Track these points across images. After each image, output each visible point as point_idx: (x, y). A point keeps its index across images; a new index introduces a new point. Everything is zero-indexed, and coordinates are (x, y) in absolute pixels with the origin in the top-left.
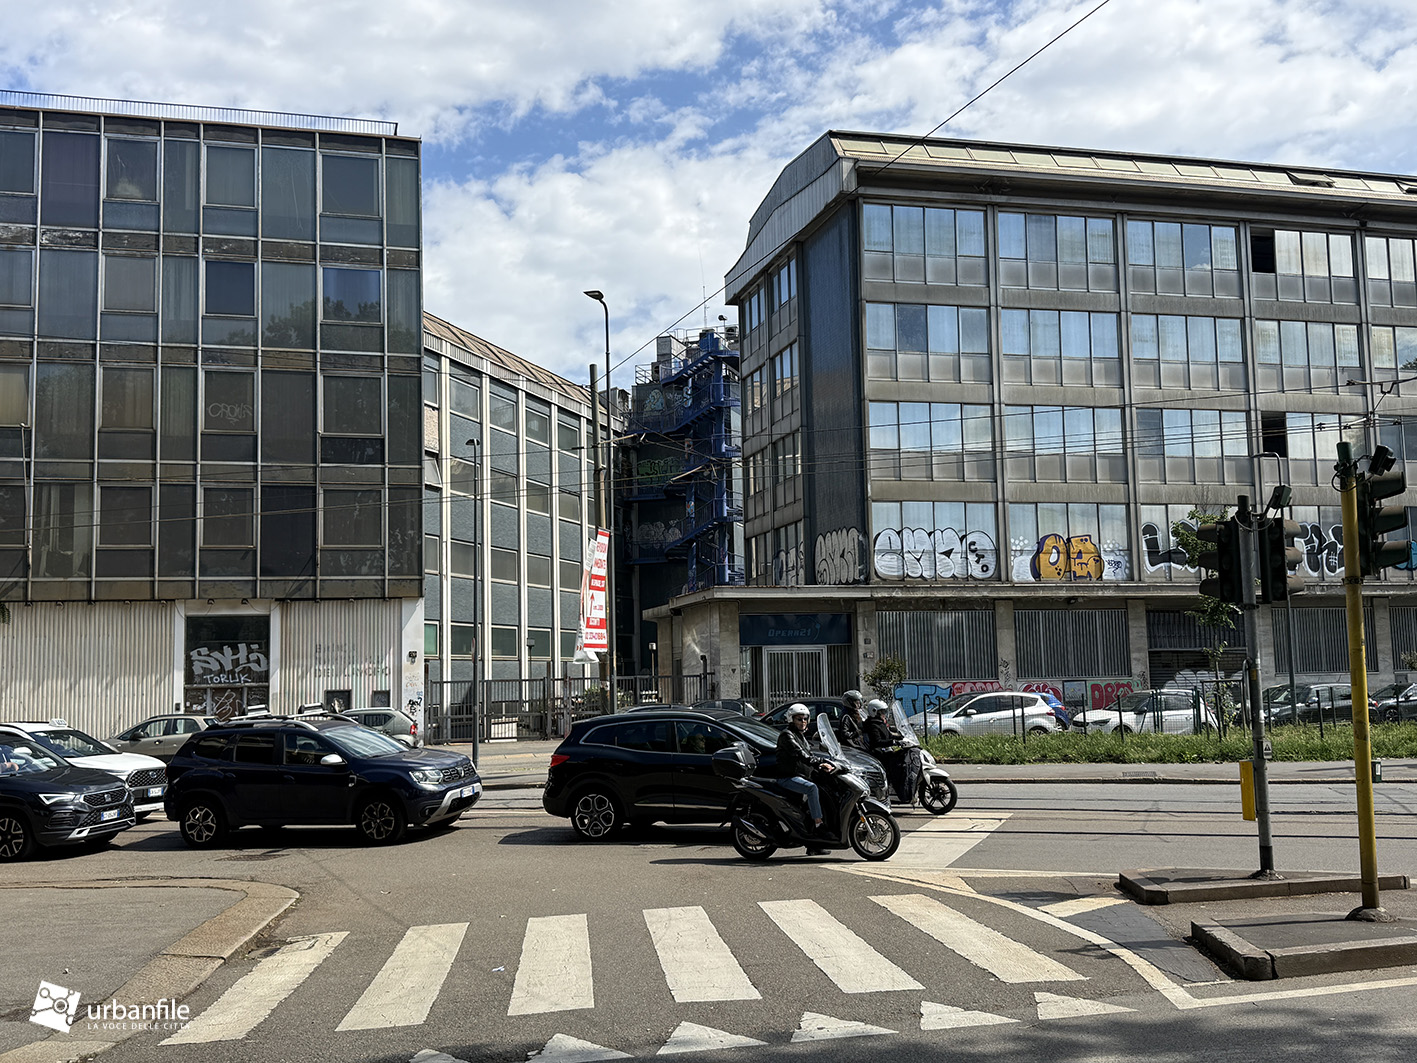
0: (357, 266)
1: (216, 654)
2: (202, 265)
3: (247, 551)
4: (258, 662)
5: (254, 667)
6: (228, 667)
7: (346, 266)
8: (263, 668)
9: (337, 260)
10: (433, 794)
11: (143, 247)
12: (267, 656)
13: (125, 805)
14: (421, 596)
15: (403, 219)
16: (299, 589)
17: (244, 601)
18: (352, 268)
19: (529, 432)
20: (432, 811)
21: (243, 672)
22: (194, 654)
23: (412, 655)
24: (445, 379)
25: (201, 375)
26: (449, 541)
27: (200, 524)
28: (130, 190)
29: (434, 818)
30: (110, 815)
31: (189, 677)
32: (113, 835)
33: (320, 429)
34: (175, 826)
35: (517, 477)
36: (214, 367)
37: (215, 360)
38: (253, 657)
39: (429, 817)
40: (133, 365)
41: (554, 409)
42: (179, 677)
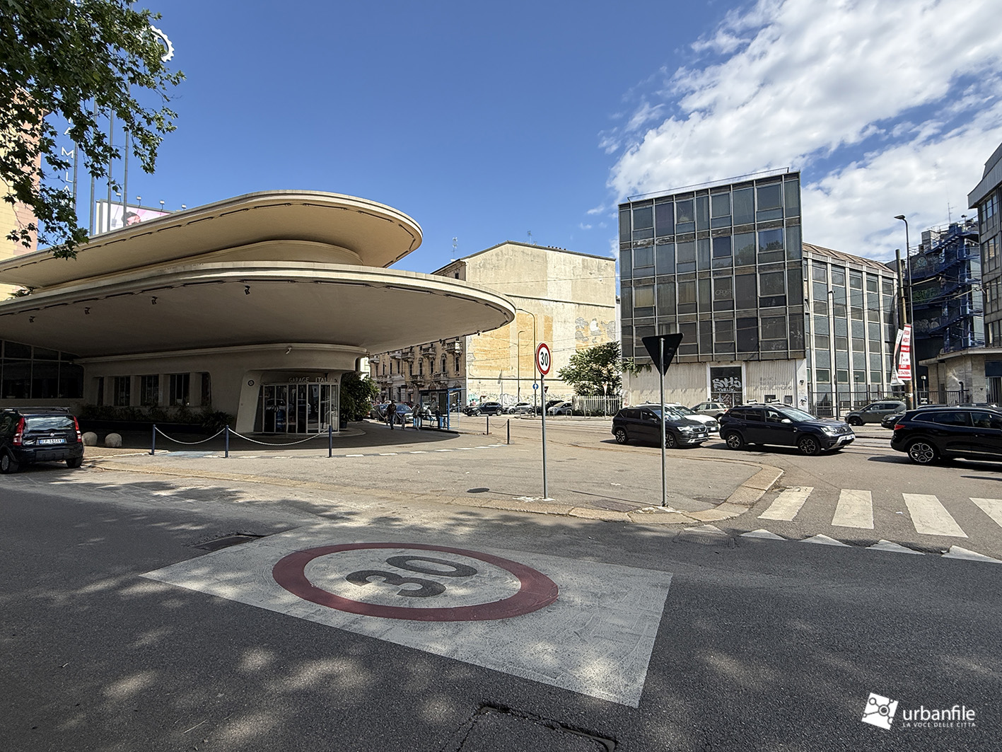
0: (773, 229)
1: (722, 381)
2: (711, 240)
3: (732, 343)
4: (737, 384)
5: (736, 386)
6: (727, 386)
7: (768, 229)
8: (740, 386)
9: (764, 228)
10: (832, 438)
11: (690, 238)
12: (741, 382)
13: (706, 433)
14: (805, 358)
15: (793, 205)
16: (753, 356)
17: (732, 362)
18: (770, 230)
19: (851, 286)
20: (833, 444)
21: (732, 388)
22: (714, 381)
23: (802, 382)
24: (810, 267)
25: (712, 280)
26: (814, 335)
27: (714, 335)
28: (685, 219)
29: (833, 447)
30: (700, 436)
31: (712, 389)
32: (701, 443)
33: (759, 295)
34: (724, 441)
35: (846, 306)
36: (717, 277)
37: (717, 274)
38: (735, 382)
39: (831, 446)
40: (688, 281)
41: (864, 274)
42: (709, 389)
